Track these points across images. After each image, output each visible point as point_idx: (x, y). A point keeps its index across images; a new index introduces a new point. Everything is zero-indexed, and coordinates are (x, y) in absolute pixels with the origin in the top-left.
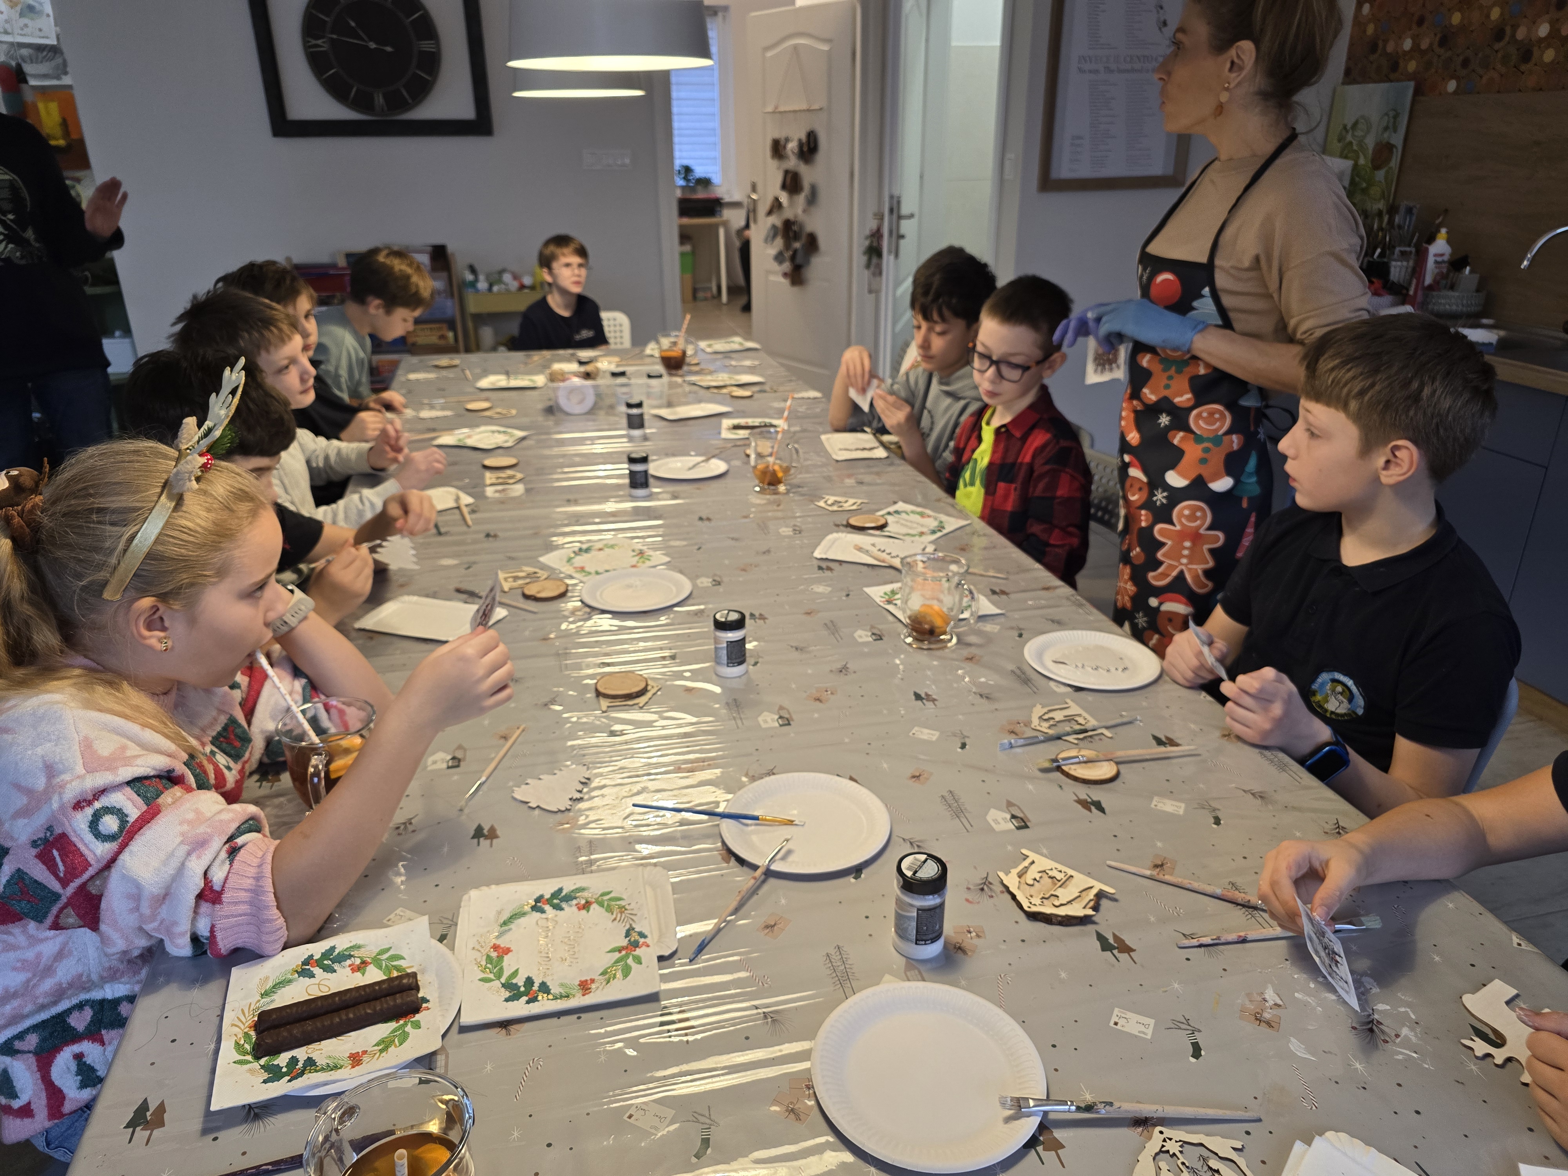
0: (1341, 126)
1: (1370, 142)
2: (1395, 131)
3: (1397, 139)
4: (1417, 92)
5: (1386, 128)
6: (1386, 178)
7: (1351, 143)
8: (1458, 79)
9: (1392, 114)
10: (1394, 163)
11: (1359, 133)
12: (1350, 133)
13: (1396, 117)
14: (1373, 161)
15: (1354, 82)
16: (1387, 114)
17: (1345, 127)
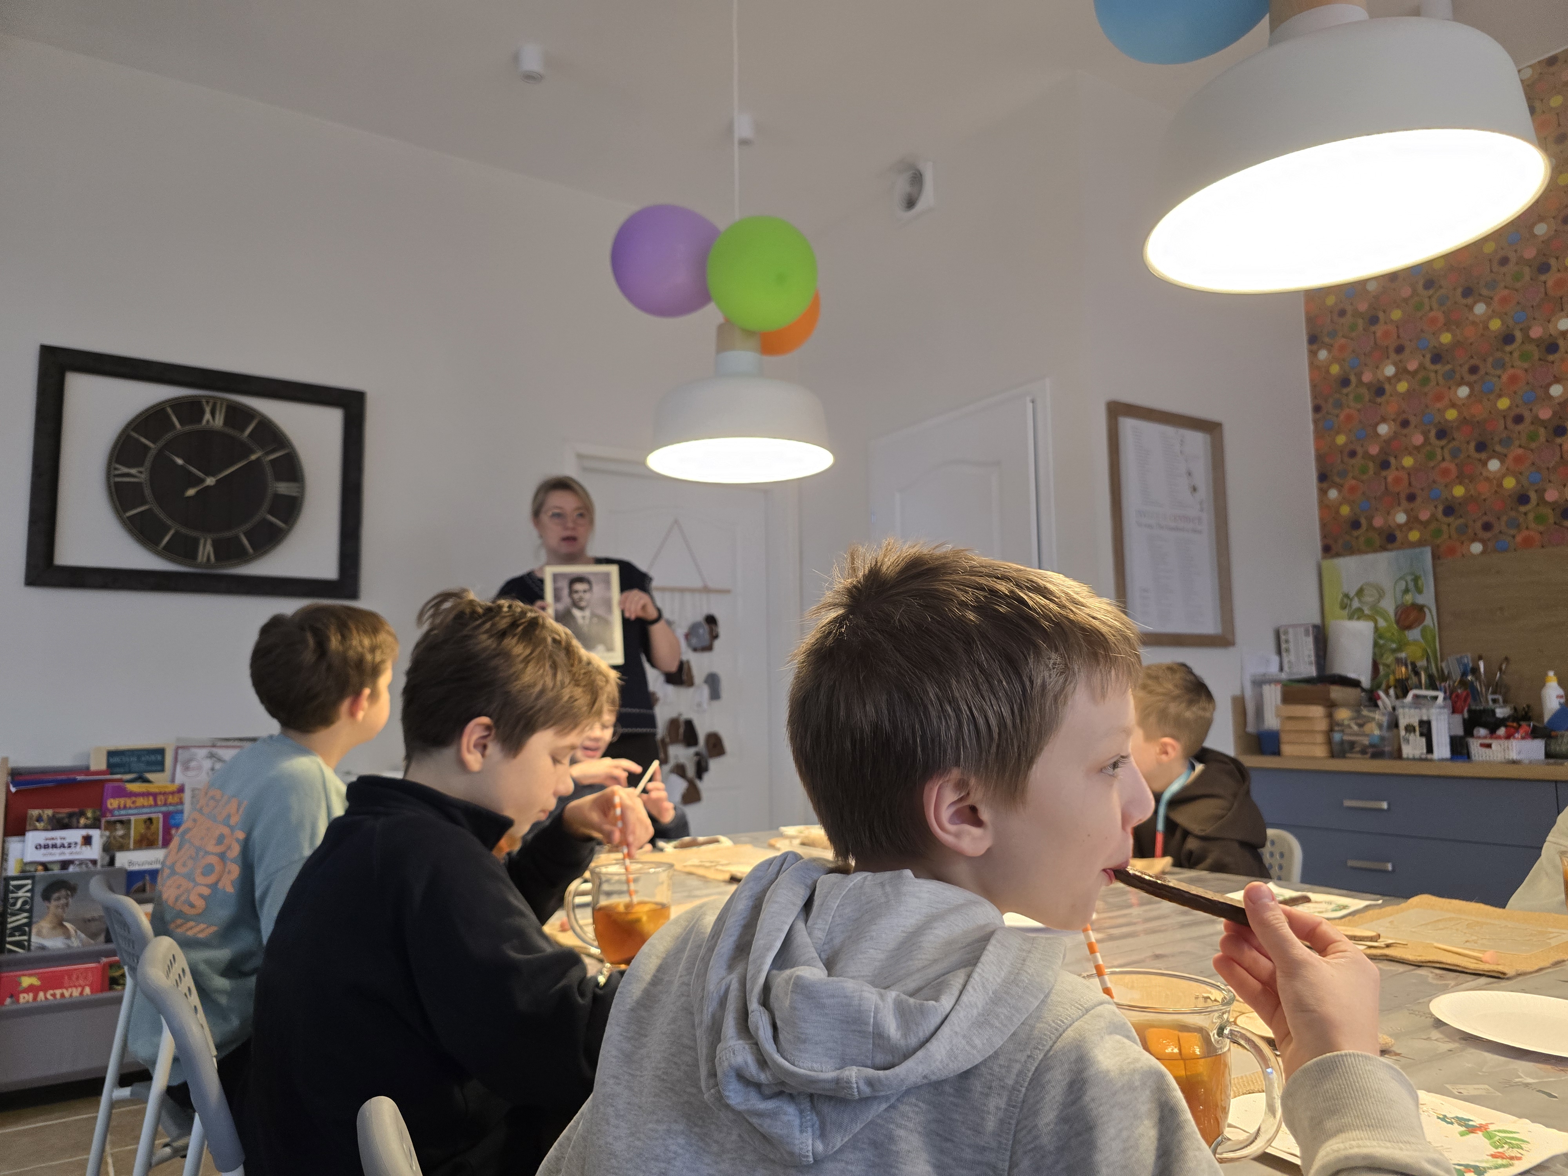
0: (1340, 596)
1: (1389, 606)
2: (1419, 591)
3: (1427, 598)
4: (1435, 557)
5: (1406, 591)
6: (1423, 636)
7: (1360, 610)
8: (1483, 541)
9: (1409, 578)
10: (1430, 621)
11: (1368, 599)
12: (1356, 599)
13: (1416, 580)
14: (1398, 622)
15: (1338, 555)
16: (1401, 578)
17: (1346, 596)
